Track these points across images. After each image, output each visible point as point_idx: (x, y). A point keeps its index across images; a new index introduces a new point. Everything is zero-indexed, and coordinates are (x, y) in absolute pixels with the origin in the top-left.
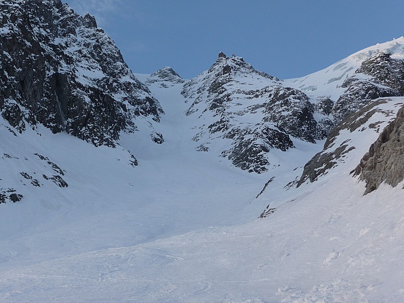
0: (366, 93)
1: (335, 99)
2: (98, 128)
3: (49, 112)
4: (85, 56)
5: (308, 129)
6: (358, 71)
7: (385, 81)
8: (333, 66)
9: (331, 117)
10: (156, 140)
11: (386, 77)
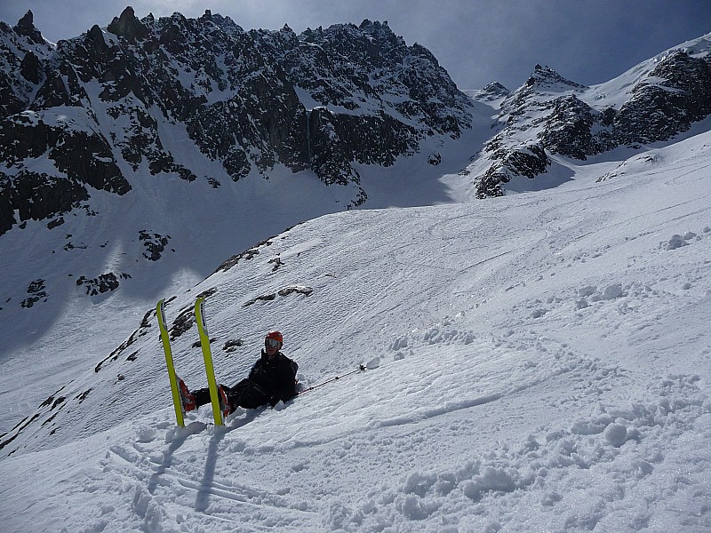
0: (652, 99)
1: (618, 108)
2: (334, 164)
3: (293, 151)
4: (396, 83)
5: (579, 144)
6: (652, 75)
7: (678, 84)
8: (633, 69)
9: (609, 129)
10: (432, 162)
11: (679, 79)
